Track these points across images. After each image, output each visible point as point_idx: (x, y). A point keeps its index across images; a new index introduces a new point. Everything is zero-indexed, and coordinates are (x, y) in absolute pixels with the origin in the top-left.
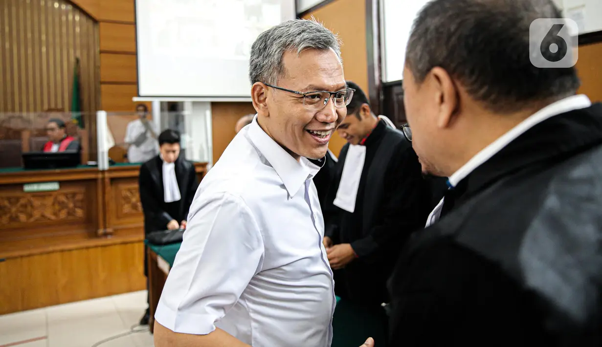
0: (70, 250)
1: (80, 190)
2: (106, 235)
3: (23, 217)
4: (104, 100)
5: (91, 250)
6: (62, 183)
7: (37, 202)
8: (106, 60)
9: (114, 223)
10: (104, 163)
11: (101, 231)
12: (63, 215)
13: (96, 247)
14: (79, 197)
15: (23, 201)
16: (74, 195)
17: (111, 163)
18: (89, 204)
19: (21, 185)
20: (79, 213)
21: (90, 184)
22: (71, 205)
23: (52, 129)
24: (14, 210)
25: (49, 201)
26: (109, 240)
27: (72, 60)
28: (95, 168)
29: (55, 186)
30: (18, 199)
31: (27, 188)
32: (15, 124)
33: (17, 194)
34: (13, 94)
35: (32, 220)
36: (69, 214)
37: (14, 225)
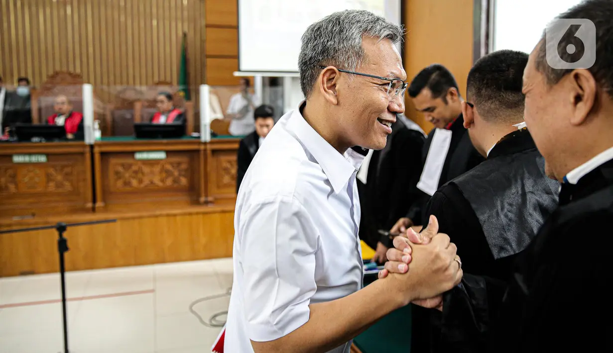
0: (175, 215)
1: (184, 160)
2: (206, 203)
3: (134, 183)
4: (209, 74)
5: (195, 217)
6: (168, 153)
7: (146, 169)
8: (212, 34)
9: (214, 193)
10: (206, 135)
11: (202, 199)
12: (169, 182)
13: (197, 213)
14: (184, 166)
15: (135, 168)
16: (179, 164)
17: (213, 135)
18: (192, 173)
19: (132, 153)
20: (184, 181)
21: (193, 154)
22: (176, 173)
23: (162, 102)
24: (127, 175)
25: (157, 169)
26: (210, 208)
27: (180, 34)
28: (197, 140)
29: (162, 155)
30: (130, 166)
31: (138, 156)
32: (130, 95)
33: (128, 161)
34: (127, 66)
35: (142, 185)
36: (174, 181)
37: (128, 189)
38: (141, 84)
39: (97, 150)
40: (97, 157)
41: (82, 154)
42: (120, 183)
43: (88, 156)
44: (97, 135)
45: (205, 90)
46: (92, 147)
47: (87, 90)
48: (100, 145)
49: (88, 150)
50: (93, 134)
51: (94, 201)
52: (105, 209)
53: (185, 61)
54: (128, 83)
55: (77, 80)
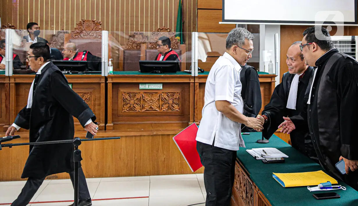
0: (168, 135)
1: (177, 90)
3: (138, 108)
4: (200, 23)
6: (164, 84)
7: (147, 98)
10: (195, 72)
11: (191, 123)
14: (177, 96)
15: (138, 96)
16: (173, 94)
17: (200, 71)
18: (184, 102)
19: (138, 84)
20: (176, 108)
21: (184, 86)
22: (171, 102)
24: (132, 101)
25: (156, 98)
28: (189, 75)
29: (160, 87)
30: (135, 94)
31: (141, 87)
32: (138, 38)
33: (135, 91)
34: (137, 17)
35: (143, 110)
36: (169, 108)
38: (147, 30)
39: (110, 81)
40: (110, 86)
41: (99, 84)
42: (126, 108)
43: (103, 85)
44: (111, 69)
45: (195, 35)
46: (106, 78)
47: (105, 34)
48: (112, 78)
49: (103, 81)
50: (107, 69)
51: (106, 122)
52: (114, 129)
53: (181, 12)
54: (137, 29)
55: (98, 26)
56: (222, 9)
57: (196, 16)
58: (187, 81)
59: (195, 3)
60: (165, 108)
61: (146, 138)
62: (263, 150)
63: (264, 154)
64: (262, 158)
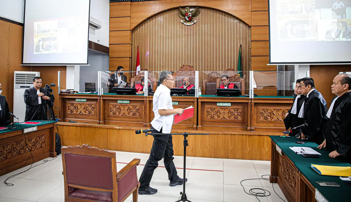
0: (235, 135)
1: (240, 107)
2: (251, 130)
3: (216, 117)
4: (253, 65)
5: (244, 136)
6: (232, 103)
7: (222, 111)
9: (255, 125)
10: (252, 96)
11: (249, 128)
13: (246, 135)
14: (240, 111)
15: (216, 110)
16: (238, 109)
17: (255, 95)
18: (244, 114)
19: (216, 103)
20: (240, 118)
21: (245, 105)
22: (236, 114)
24: (212, 113)
25: (227, 111)
26: (252, 133)
27: (239, 46)
28: (248, 98)
29: (229, 105)
30: (214, 109)
31: (218, 104)
32: (214, 75)
33: (214, 107)
34: (213, 62)
35: (219, 119)
36: (235, 118)
37: (213, 120)
38: (219, 70)
39: (199, 100)
40: (200, 104)
41: (194, 102)
42: (209, 117)
43: (196, 103)
44: (200, 93)
45: (252, 73)
46: (198, 99)
47: (197, 73)
48: (201, 99)
49: (196, 100)
50: (198, 94)
51: (197, 125)
52: (202, 129)
53: (241, 59)
54: (213, 70)
55: (191, 68)
56: (269, 56)
57: (250, 60)
58: (246, 101)
59: (250, 52)
60: (232, 118)
61: (220, 135)
62: (302, 149)
63: (302, 151)
64: (301, 154)
